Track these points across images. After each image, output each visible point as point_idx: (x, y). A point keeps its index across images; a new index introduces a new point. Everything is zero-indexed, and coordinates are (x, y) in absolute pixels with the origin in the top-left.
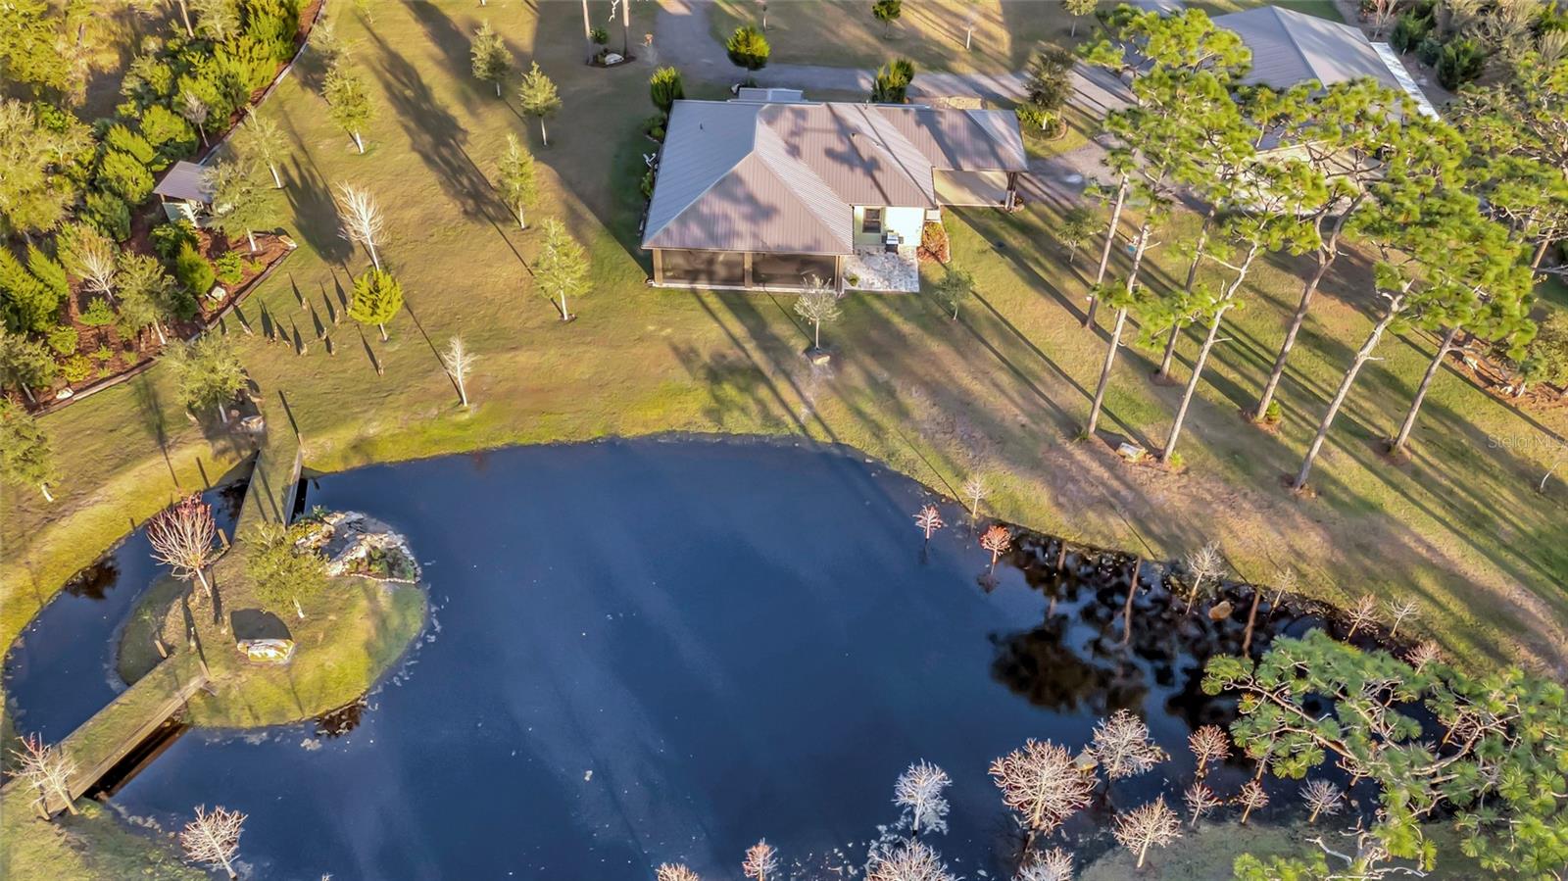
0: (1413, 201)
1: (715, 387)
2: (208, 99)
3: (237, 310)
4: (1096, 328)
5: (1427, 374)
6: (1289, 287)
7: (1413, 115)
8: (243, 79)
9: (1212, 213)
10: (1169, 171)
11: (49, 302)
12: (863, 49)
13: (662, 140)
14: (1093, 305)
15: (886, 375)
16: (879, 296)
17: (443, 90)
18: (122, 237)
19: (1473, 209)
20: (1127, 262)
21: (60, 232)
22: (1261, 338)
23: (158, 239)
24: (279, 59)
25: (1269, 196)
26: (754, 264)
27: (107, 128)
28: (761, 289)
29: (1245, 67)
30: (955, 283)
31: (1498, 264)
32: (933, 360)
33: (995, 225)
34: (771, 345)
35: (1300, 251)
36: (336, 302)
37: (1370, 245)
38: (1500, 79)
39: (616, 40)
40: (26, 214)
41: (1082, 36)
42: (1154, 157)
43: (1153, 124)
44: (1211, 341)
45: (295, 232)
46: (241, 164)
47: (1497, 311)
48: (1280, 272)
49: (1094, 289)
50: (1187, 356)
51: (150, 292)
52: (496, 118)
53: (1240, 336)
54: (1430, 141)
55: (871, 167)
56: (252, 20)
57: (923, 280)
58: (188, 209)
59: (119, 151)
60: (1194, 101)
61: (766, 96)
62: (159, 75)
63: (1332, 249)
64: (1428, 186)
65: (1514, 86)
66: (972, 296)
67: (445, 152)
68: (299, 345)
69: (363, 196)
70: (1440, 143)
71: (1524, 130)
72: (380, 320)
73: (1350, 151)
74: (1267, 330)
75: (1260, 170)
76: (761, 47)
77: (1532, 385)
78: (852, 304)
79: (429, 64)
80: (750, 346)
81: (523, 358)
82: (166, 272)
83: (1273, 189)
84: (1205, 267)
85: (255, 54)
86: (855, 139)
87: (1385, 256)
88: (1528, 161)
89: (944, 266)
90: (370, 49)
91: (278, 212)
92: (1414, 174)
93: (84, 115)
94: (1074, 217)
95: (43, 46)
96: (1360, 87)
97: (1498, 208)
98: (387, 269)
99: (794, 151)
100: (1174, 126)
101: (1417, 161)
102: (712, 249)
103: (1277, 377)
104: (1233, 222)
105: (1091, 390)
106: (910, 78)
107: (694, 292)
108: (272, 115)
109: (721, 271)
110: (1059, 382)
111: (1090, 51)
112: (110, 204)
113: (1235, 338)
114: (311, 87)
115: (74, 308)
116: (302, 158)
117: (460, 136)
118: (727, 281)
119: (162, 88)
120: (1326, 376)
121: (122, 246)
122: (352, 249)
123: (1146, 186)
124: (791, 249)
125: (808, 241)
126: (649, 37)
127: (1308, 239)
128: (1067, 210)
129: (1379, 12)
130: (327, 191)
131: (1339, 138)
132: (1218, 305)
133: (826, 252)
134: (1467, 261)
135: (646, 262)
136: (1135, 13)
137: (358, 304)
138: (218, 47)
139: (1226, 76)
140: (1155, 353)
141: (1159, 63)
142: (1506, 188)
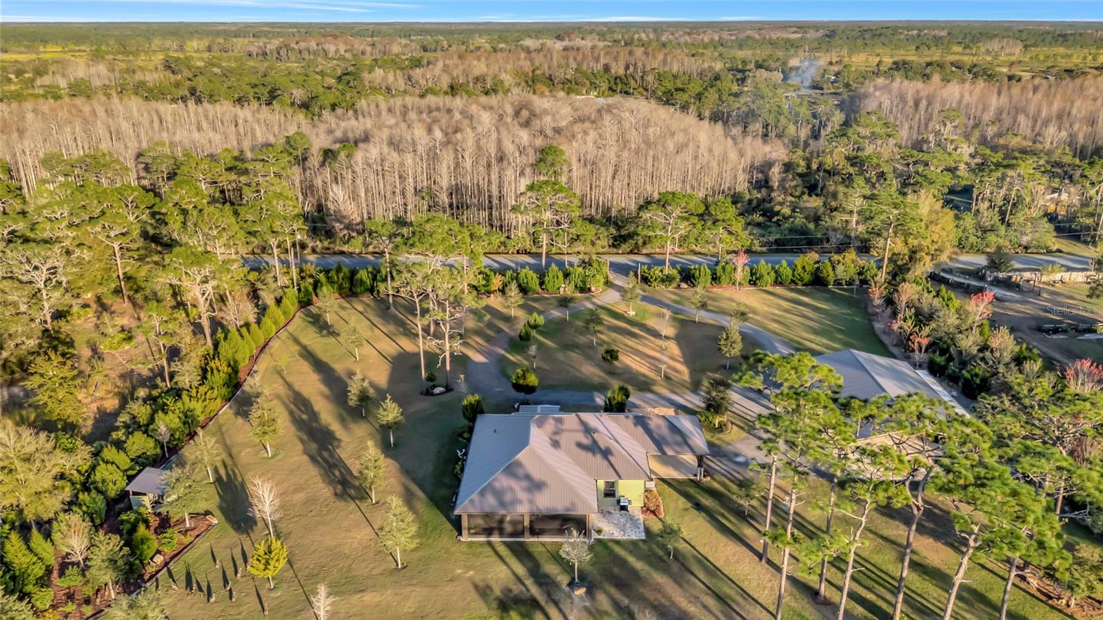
0: (966, 470)
1: (505, 615)
2: (172, 426)
3: (169, 572)
4: (769, 562)
5: (1005, 592)
6: (897, 530)
7: (953, 415)
8: (198, 412)
9: (836, 480)
10: (802, 453)
11: (38, 571)
12: (596, 380)
13: (469, 440)
14: (765, 545)
15: (626, 601)
16: (618, 542)
17: (327, 414)
18: (98, 522)
19: (1007, 475)
20: (784, 515)
21: (56, 519)
22: (883, 568)
23: (122, 522)
24: (222, 399)
25: (871, 469)
26: (531, 522)
27: (102, 447)
28: (536, 540)
29: (840, 386)
30: (670, 532)
31: (1033, 512)
32: (658, 589)
33: (692, 491)
34: (544, 581)
35: (899, 505)
36: (240, 562)
37: (945, 500)
38: (1002, 391)
39: (440, 379)
40: (36, 509)
41: (733, 369)
42: (792, 444)
43: (788, 423)
44: (850, 571)
45: (217, 512)
46: (188, 467)
47: (1041, 545)
48: (888, 519)
49: (765, 535)
50: (834, 581)
51: (111, 560)
52: (361, 430)
53: (869, 566)
54: (968, 431)
55: (606, 453)
56: (209, 376)
57: (647, 531)
58: (147, 500)
59: (107, 462)
60: (812, 408)
61: (536, 410)
62: (141, 411)
63: (920, 503)
64: (974, 460)
65: (1013, 396)
66: (682, 541)
67: (325, 454)
68: (209, 595)
69: (267, 486)
70: (975, 432)
71: (1027, 423)
72: (270, 574)
73: (918, 437)
74: (886, 560)
75: (863, 451)
76: (532, 380)
77: (1078, 598)
78: (599, 548)
79: (319, 398)
80: (529, 582)
81: (369, 598)
82: (124, 545)
83: (873, 463)
84: (837, 518)
85: (208, 397)
86: (595, 436)
87: (957, 508)
88: (1035, 443)
89: (660, 520)
90: (282, 390)
91: (208, 499)
92: (963, 453)
93: (88, 440)
94: (744, 484)
95: (70, 397)
96: (915, 397)
97: (1023, 474)
98: (278, 537)
99: (556, 444)
100: (801, 423)
101: (963, 444)
102: (502, 512)
103: (901, 596)
104: (851, 486)
105: (772, 608)
106: (628, 396)
107: (490, 544)
108: (213, 435)
109: (508, 528)
110: (749, 603)
111: (741, 378)
112: (94, 499)
113: (867, 568)
114: (241, 415)
115: (55, 574)
116: (229, 462)
117: (336, 443)
118: (513, 535)
119: (143, 420)
120: (935, 595)
121: (97, 528)
122: (255, 523)
123: (790, 464)
124: (556, 510)
125: (567, 504)
126: (462, 376)
127: (903, 497)
128: (739, 480)
129: (917, 352)
130: (243, 484)
131: (909, 429)
132: (852, 544)
133: (579, 512)
134: (1012, 510)
135: (457, 524)
136: (766, 355)
137: (255, 562)
138: (185, 393)
139: (829, 392)
140: (812, 580)
141: (786, 384)
142: (1026, 461)
